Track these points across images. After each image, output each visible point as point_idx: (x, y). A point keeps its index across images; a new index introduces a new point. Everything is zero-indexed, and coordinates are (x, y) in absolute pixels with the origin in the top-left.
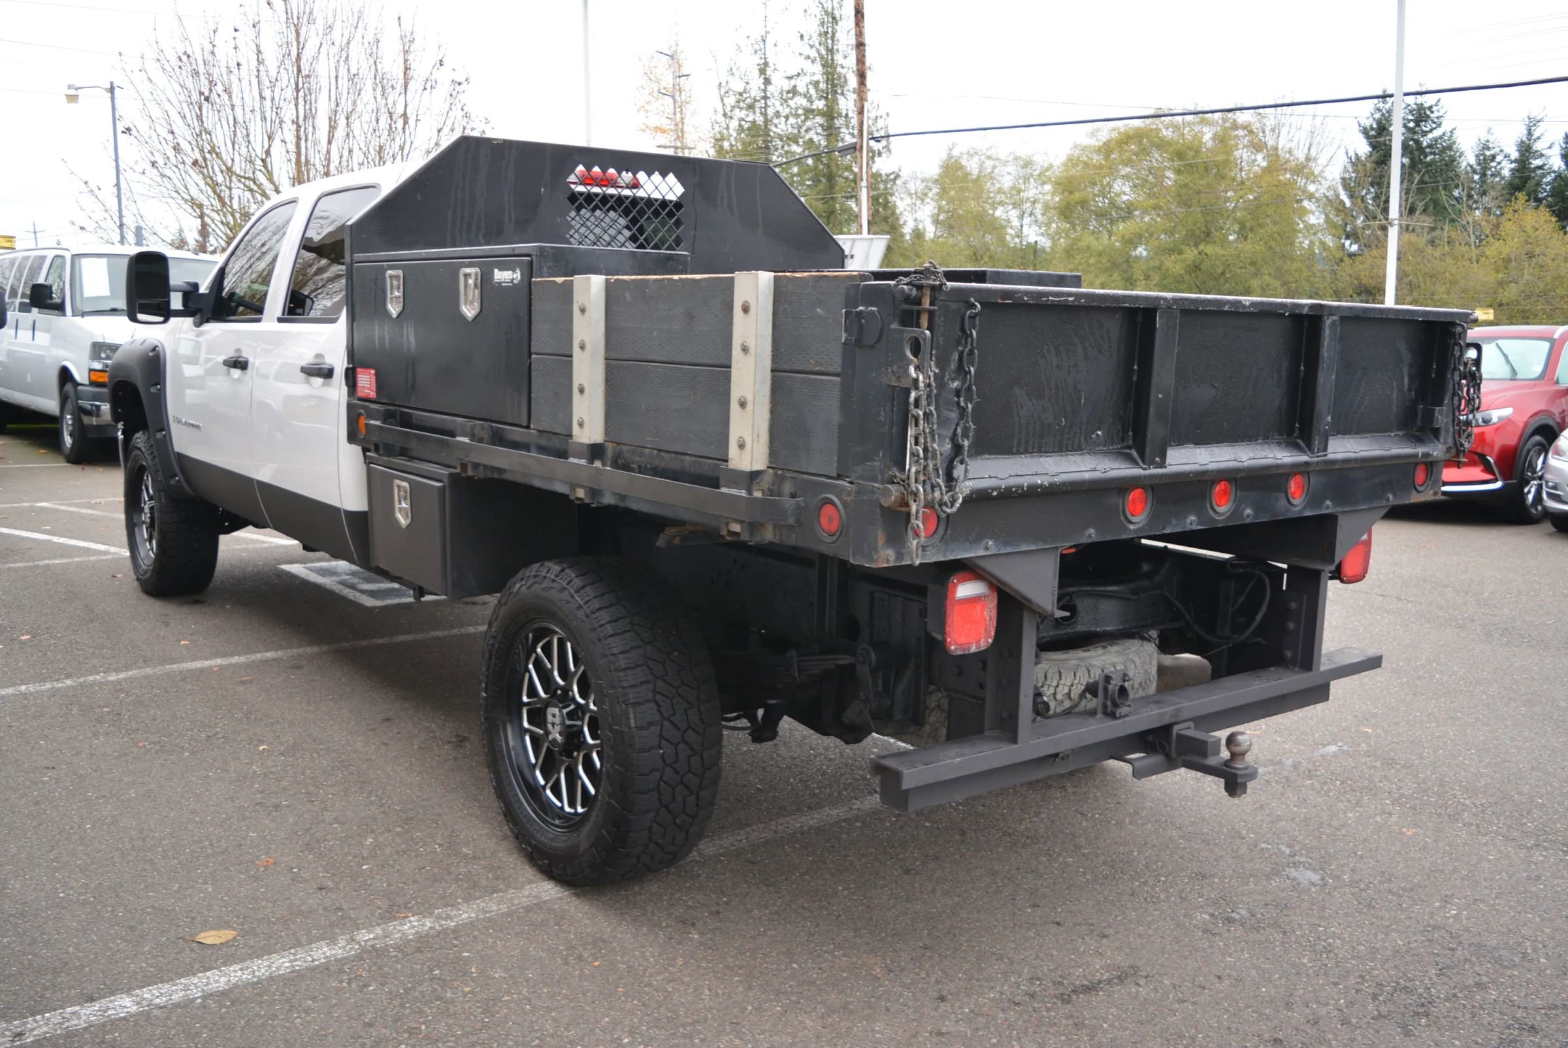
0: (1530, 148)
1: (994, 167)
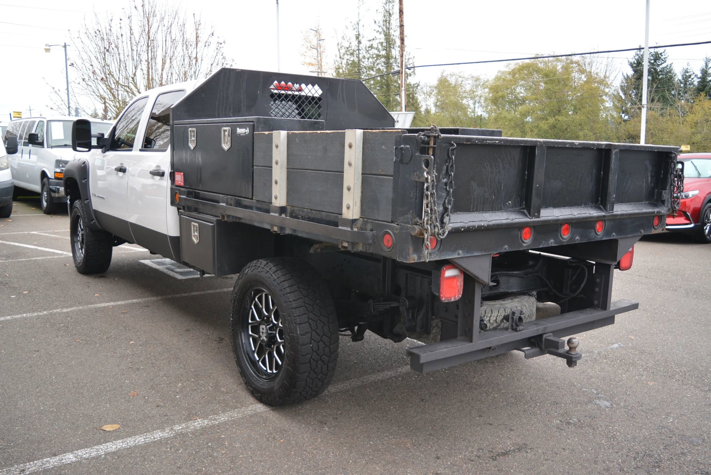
0: (707, 72)
1: (462, 81)
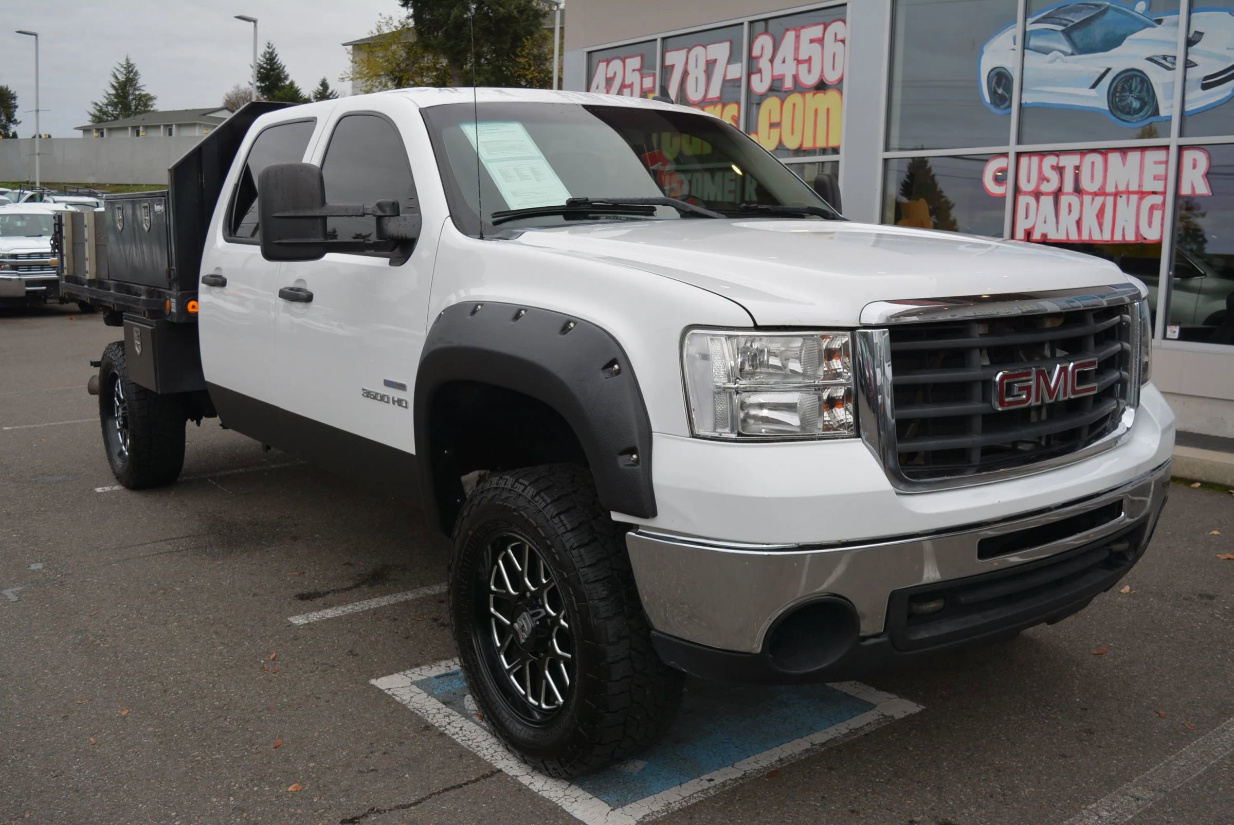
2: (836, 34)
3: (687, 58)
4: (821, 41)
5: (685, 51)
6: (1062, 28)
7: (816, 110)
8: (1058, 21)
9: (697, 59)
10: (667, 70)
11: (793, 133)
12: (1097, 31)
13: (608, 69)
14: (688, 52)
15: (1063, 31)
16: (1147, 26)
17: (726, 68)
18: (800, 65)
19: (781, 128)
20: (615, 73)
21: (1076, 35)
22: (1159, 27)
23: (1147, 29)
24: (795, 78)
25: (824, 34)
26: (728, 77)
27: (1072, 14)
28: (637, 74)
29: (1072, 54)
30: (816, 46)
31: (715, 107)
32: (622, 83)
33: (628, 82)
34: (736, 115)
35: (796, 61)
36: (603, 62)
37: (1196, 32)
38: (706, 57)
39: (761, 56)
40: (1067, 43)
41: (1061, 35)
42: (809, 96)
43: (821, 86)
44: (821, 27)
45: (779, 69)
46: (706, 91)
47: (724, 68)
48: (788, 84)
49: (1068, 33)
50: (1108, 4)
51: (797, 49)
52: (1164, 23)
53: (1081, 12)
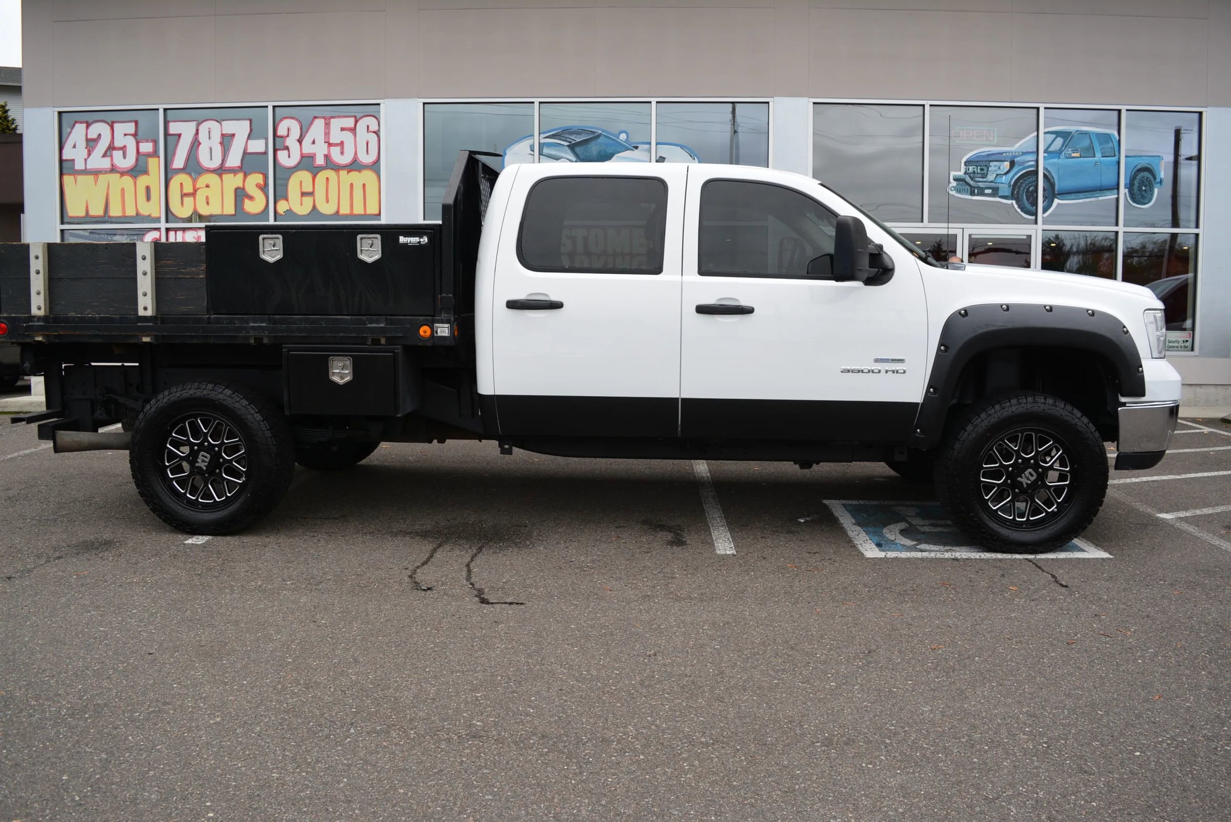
2: (368, 127)
3: (197, 130)
4: (353, 130)
5: (194, 124)
6: (568, 144)
7: (352, 185)
8: (565, 139)
9: (209, 132)
10: (172, 140)
11: (327, 201)
12: (594, 148)
13: (89, 131)
14: (198, 125)
15: (568, 146)
16: (627, 149)
17: (247, 142)
18: (331, 148)
19: (314, 196)
20: (100, 135)
21: (578, 149)
22: (636, 151)
23: (629, 151)
24: (327, 157)
25: (355, 125)
26: (250, 150)
27: (575, 135)
28: (132, 139)
29: (576, 162)
30: (349, 135)
31: (235, 176)
32: (110, 145)
33: (117, 144)
34: (262, 183)
35: (327, 144)
36: (81, 123)
37: (660, 157)
38: (222, 131)
39: (288, 136)
40: (571, 154)
41: (567, 148)
42: (343, 173)
43: (355, 166)
44: (352, 120)
45: (307, 148)
46: (224, 160)
47: (245, 143)
48: (320, 161)
49: (572, 147)
50: (600, 132)
51: (327, 134)
52: (639, 149)
53: (581, 134)
